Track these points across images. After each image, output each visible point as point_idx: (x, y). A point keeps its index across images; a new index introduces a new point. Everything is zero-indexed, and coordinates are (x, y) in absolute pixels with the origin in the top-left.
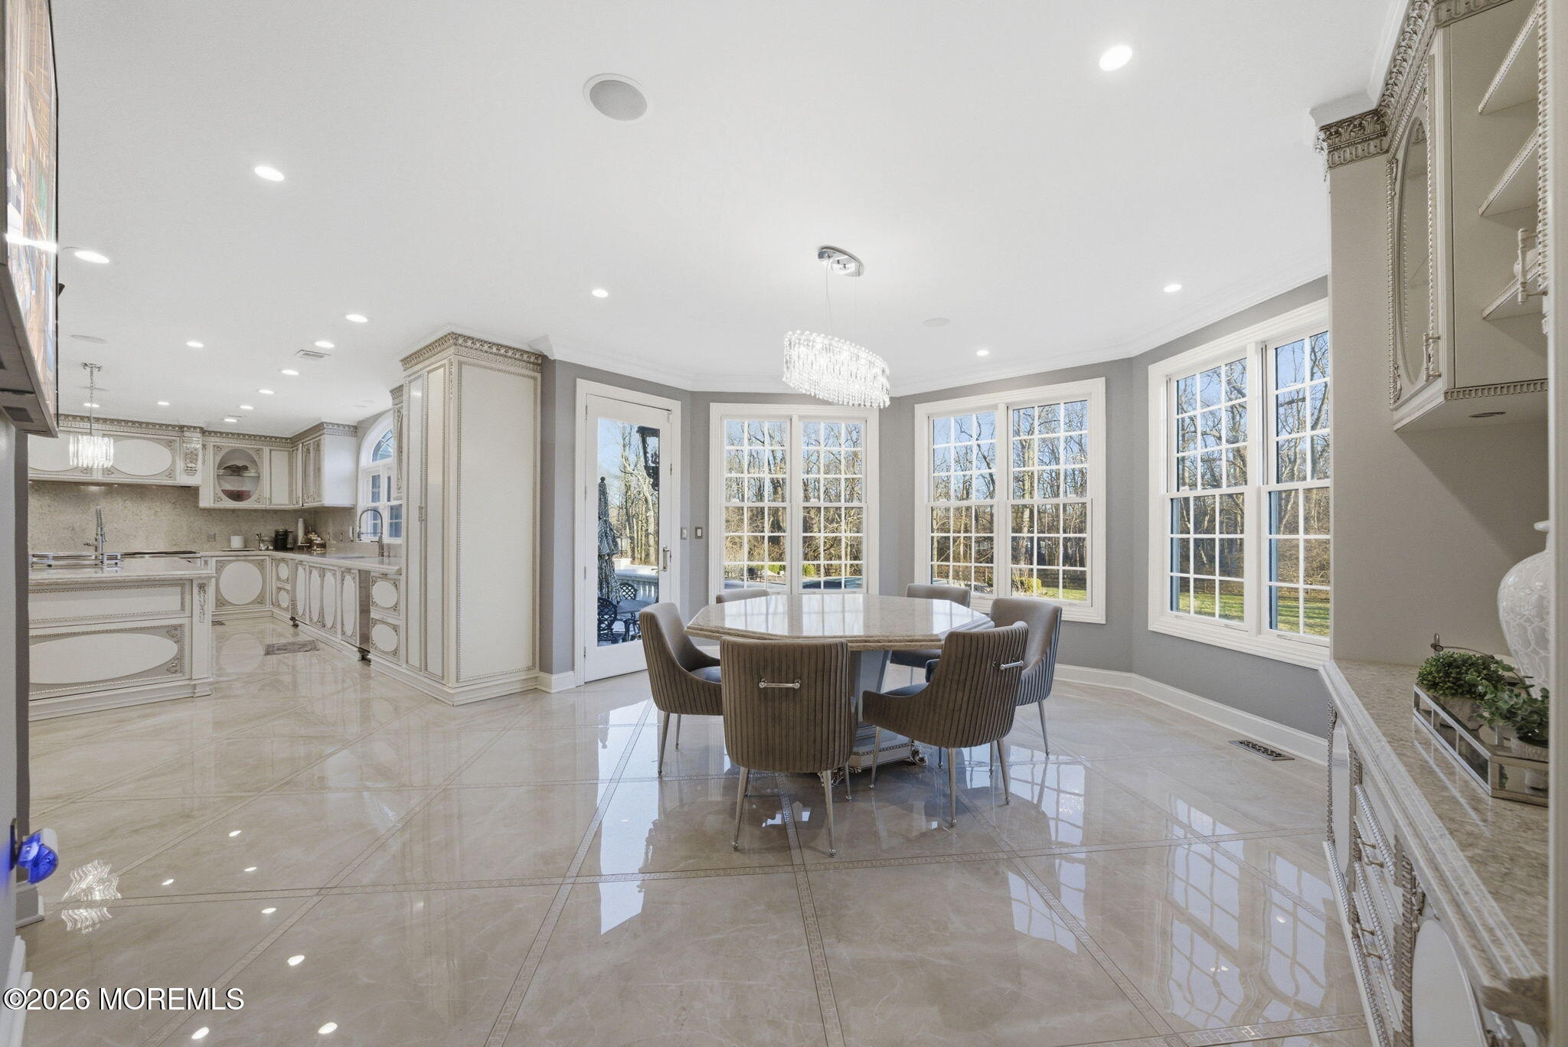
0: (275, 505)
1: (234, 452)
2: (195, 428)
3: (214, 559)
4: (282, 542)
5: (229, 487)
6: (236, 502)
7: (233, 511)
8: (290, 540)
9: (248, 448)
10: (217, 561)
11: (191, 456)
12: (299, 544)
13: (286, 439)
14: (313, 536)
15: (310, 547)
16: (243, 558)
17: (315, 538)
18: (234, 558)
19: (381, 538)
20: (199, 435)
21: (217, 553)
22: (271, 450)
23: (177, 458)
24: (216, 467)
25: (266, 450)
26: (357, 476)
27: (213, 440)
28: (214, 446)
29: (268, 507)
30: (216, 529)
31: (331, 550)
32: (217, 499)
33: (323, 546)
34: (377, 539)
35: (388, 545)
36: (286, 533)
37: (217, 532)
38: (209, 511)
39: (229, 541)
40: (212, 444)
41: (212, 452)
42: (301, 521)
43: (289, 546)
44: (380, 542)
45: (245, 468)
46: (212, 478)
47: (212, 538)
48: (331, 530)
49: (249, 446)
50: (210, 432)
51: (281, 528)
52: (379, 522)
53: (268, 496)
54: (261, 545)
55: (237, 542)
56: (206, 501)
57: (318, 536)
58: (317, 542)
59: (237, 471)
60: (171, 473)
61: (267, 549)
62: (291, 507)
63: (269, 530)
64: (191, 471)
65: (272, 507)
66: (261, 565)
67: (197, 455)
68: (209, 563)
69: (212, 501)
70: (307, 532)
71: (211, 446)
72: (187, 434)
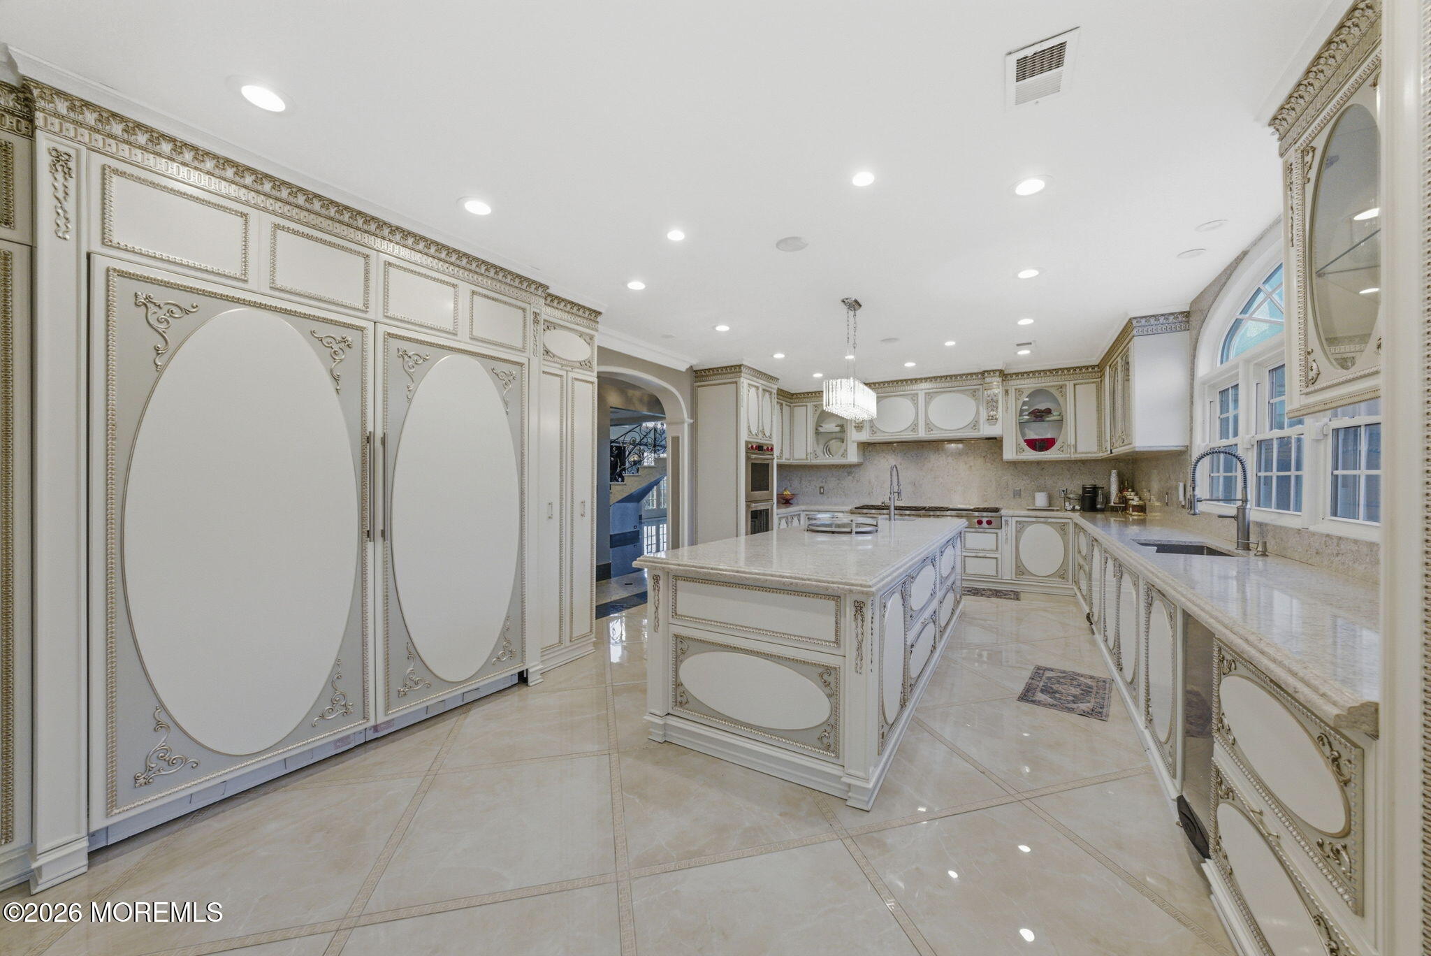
0: (1082, 453)
1: (1036, 394)
2: (994, 371)
3: (1014, 520)
4: (1091, 502)
5: (1032, 435)
6: (1038, 453)
7: (1038, 463)
8: (1100, 499)
9: (1049, 387)
10: (1017, 521)
11: (992, 404)
12: (1112, 504)
13: (1093, 367)
14: (1130, 494)
15: (1125, 509)
16: (1042, 520)
17: (1131, 497)
18: (1034, 520)
19: (1242, 510)
20: (999, 379)
21: (1017, 512)
22: (1075, 385)
23: (981, 408)
24: (1018, 416)
25: (1070, 385)
26: (1192, 397)
27: (1015, 384)
28: (1016, 389)
29: (1074, 457)
30: (1021, 484)
31: (1153, 515)
32: (1020, 450)
33: (1142, 509)
34: (1231, 509)
35: (1260, 525)
36: (1095, 489)
37: (1023, 488)
38: (1014, 464)
39: (1034, 498)
40: (1013, 388)
41: (1014, 398)
42: (1114, 473)
43: (1099, 506)
44: (1240, 517)
45: (1048, 411)
46: (1014, 425)
47: (1017, 494)
48: (1155, 486)
49: (1051, 384)
50: (1011, 375)
51: (1089, 482)
52: (1239, 473)
53: (1073, 443)
54: (1067, 504)
55: (1041, 500)
56: (1009, 453)
57: (1136, 494)
58: (1135, 503)
59: (1039, 416)
60: (975, 425)
61: (1073, 510)
62: (1101, 455)
63: (1075, 486)
64: (992, 419)
65: (1078, 456)
66: (1062, 528)
67: (997, 402)
68: (1010, 523)
69: (1015, 453)
70: (1121, 489)
71: (1014, 390)
72: (987, 380)
